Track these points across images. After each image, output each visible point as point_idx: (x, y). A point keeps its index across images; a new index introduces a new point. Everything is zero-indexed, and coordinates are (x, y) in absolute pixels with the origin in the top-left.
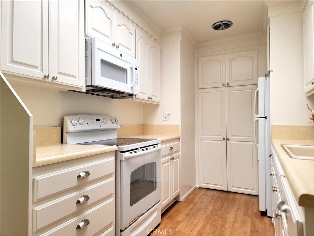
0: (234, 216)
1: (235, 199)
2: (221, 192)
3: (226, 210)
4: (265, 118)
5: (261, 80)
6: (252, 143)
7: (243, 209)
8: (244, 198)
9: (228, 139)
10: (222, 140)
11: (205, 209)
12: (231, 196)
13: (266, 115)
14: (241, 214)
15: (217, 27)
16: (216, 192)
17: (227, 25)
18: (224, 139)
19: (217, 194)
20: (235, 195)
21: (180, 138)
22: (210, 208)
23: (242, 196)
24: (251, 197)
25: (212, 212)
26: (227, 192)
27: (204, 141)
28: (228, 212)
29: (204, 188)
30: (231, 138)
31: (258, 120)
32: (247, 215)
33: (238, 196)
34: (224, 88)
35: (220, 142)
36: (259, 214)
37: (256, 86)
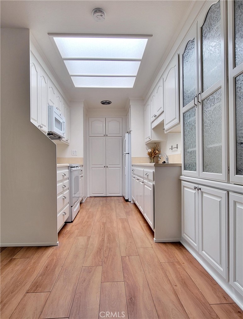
0: (114, 204)
3: (110, 202)
4: (129, 153)
5: (127, 135)
6: (119, 168)
7: (117, 201)
8: (116, 198)
9: (107, 167)
10: (104, 167)
11: (99, 204)
12: (109, 198)
13: (129, 152)
14: (117, 203)
15: (103, 103)
16: (100, 197)
17: (109, 103)
18: (105, 167)
19: (102, 198)
21: (83, 166)
22: (101, 203)
23: (114, 197)
24: (119, 197)
25: (103, 204)
26: (106, 197)
27: (93, 169)
29: (92, 197)
31: (125, 155)
33: (112, 197)
34: (105, 137)
35: (103, 169)
36: (125, 201)
37: (121, 137)
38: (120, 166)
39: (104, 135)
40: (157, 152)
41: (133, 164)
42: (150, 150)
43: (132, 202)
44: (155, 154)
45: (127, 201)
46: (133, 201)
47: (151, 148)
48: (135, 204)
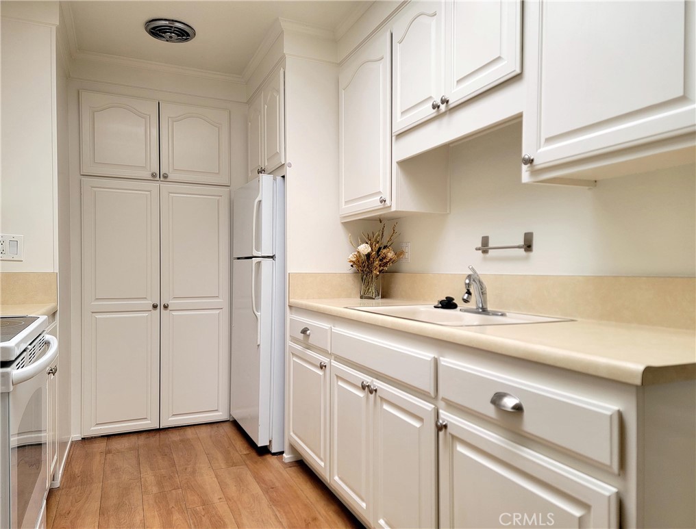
0: (213, 475)
1: (188, 440)
2: (144, 434)
3: (189, 470)
4: (273, 257)
5: (265, 180)
6: (217, 312)
7: (219, 456)
8: (204, 432)
9: (166, 307)
10: (151, 308)
11: (139, 484)
12: (175, 437)
13: (276, 253)
14: (223, 466)
16: (134, 439)
17: (184, 34)
18: (154, 307)
19: (141, 440)
20: (182, 432)
21: (55, 313)
22: (149, 477)
23: (197, 430)
24: (215, 426)
25: (160, 484)
26: (159, 430)
27: (98, 316)
28: (194, 472)
29: (95, 438)
30: (172, 303)
31: (260, 262)
32: (234, 465)
33: (190, 433)
34: (156, 184)
35: (145, 314)
36: (254, 454)
37: (227, 189)
38: (223, 301)
39: (153, 175)
40: (391, 255)
41: (295, 300)
42: (365, 249)
43: (287, 457)
44: (384, 262)
45: (264, 451)
46: (293, 449)
47: (369, 240)
48: (302, 466)
